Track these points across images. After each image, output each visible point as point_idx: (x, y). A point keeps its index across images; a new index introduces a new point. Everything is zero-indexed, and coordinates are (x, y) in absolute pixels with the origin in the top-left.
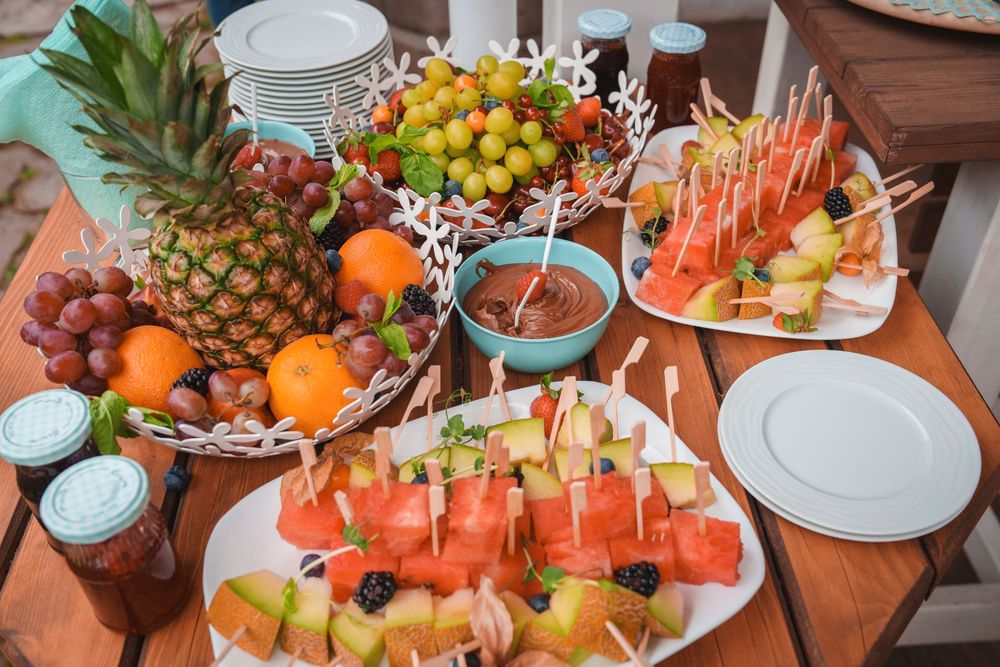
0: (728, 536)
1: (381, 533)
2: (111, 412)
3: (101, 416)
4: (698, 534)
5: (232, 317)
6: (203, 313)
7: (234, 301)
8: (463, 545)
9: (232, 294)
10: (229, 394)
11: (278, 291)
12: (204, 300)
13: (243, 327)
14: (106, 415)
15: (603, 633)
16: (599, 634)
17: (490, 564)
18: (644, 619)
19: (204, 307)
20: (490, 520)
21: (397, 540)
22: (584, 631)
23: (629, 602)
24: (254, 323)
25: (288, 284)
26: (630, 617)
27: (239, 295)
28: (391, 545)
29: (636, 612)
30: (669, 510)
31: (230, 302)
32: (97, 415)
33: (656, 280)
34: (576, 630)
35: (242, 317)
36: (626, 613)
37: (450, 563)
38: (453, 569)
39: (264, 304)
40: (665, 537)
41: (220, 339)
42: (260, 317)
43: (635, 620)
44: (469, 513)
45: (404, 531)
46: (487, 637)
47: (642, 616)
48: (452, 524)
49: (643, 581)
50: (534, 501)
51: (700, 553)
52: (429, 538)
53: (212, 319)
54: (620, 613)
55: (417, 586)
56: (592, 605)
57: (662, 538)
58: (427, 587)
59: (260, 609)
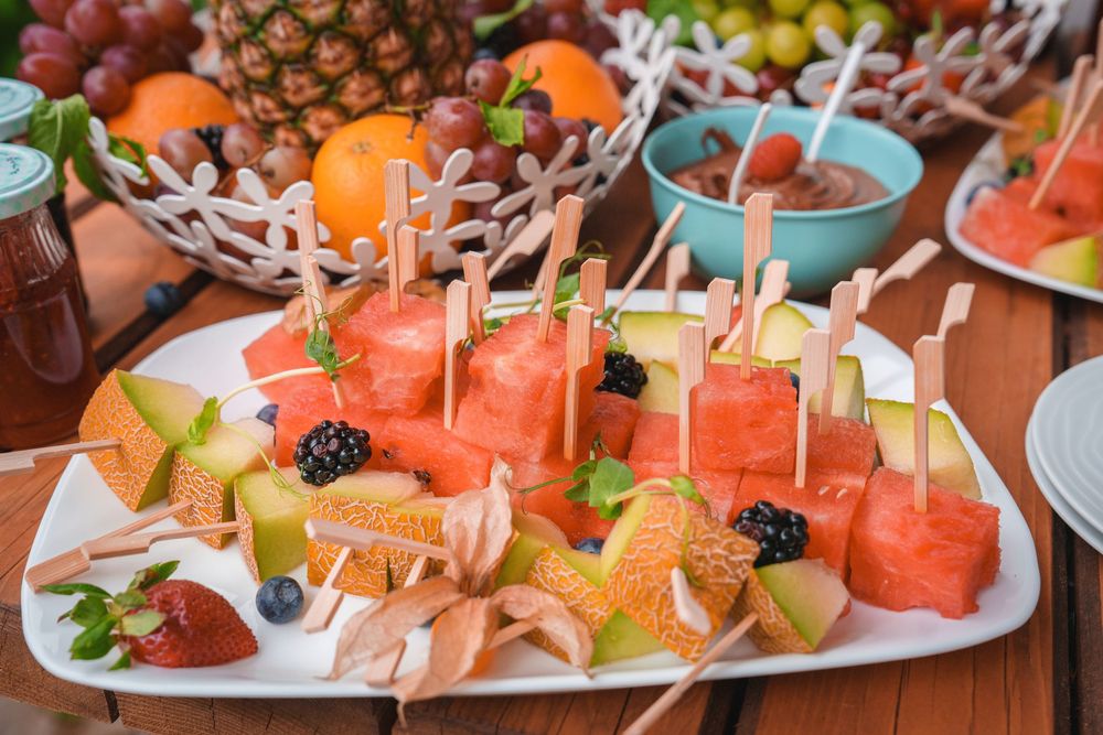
0: (966, 520)
1: (364, 355)
2: (64, 117)
3: (49, 116)
4: (912, 508)
5: (290, 58)
6: (253, 44)
7: (296, 29)
8: (488, 409)
9: (295, 18)
10: (245, 152)
11: (366, 36)
12: (257, 21)
13: (303, 80)
14: (55, 118)
15: (664, 590)
16: (655, 588)
17: (525, 459)
18: (745, 584)
19: (254, 33)
20: (537, 367)
21: (387, 375)
22: (631, 578)
23: (725, 542)
24: (321, 79)
25: (382, 32)
26: (720, 571)
27: (304, 22)
28: (377, 384)
29: (734, 565)
30: (874, 469)
31: (290, 29)
32: (43, 113)
33: (997, 204)
34: (618, 574)
35: (305, 60)
36: (713, 563)
37: (464, 443)
38: (463, 450)
39: (339, 47)
40: (844, 495)
41: (272, 98)
42: (330, 70)
43: (727, 580)
44: (506, 351)
45: (399, 356)
46: (463, 542)
47: (743, 577)
48: (474, 362)
49: (770, 530)
50: (650, 413)
51: (904, 535)
52: (439, 382)
53: (263, 57)
54: (700, 558)
55: (404, 470)
56: (656, 530)
57: (839, 495)
58: (418, 476)
59: (145, 419)
